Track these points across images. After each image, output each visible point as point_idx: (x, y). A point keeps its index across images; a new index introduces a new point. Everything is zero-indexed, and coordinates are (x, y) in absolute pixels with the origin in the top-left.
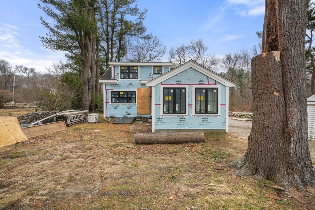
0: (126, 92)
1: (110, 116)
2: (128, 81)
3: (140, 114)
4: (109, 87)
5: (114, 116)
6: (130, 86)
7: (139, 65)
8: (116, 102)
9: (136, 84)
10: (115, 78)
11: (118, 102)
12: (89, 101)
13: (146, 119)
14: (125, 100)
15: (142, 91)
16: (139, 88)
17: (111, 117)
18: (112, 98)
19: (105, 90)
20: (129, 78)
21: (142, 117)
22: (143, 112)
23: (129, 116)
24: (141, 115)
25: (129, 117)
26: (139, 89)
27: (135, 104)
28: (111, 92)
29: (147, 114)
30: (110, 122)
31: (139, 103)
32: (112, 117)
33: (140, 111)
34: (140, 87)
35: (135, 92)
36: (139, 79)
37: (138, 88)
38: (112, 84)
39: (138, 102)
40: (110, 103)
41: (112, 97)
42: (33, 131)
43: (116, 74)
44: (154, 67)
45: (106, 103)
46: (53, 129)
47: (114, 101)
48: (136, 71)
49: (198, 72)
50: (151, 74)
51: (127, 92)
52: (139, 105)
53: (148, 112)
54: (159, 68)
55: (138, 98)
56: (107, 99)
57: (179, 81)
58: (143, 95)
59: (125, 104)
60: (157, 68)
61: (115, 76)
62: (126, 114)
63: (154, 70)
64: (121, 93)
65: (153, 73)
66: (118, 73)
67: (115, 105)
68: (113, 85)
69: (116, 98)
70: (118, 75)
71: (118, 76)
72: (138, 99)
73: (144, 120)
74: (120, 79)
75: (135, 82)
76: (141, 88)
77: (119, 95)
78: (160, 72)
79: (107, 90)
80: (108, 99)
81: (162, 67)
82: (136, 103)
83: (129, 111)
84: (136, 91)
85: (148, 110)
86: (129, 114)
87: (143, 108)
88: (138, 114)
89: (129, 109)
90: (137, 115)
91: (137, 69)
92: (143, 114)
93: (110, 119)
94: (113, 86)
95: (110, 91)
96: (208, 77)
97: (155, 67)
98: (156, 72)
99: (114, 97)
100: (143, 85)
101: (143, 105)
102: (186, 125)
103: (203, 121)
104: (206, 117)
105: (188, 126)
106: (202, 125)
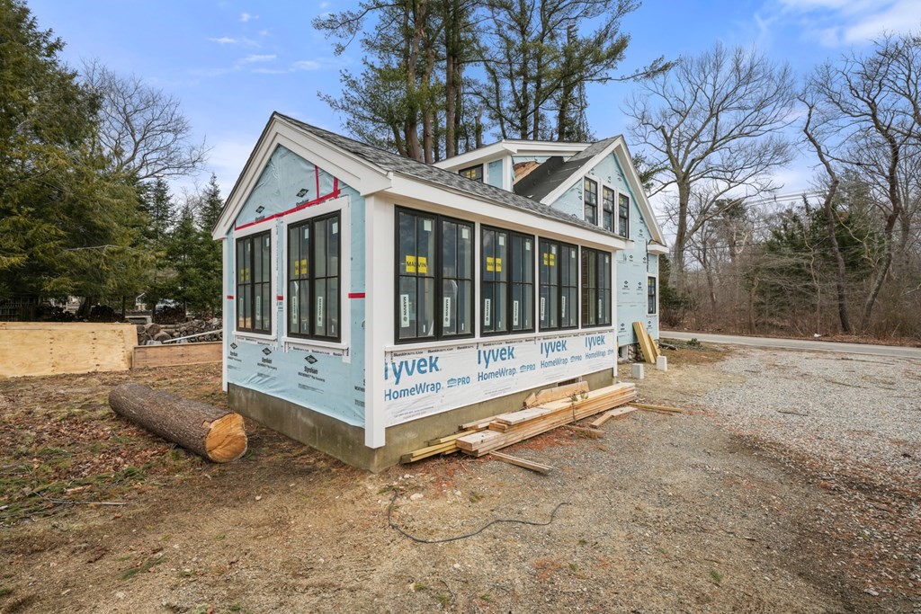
42: (153, 355)
46: (200, 357)
49: (296, 157)
57: (260, 209)
81: (482, 165)
102: (274, 379)
103: (307, 369)
104: (314, 355)
105: (276, 383)
106: (304, 387)
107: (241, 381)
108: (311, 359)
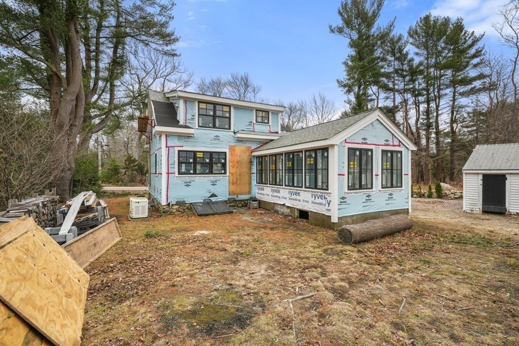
0: (209, 154)
1: (176, 200)
2: (212, 132)
3: (234, 194)
4: (173, 142)
5: (185, 200)
6: (216, 142)
7: (233, 105)
8: (188, 173)
9: (227, 138)
10: (188, 124)
11: (192, 172)
12: (69, 170)
13: (243, 203)
14: (206, 168)
15: (237, 152)
16: (232, 146)
17: (178, 203)
18: (180, 163)
19: (166, 147)
20: (214, 126)
21: (236, 199)
22: (238, 191)
23: (213, 199)
24: (235, 197)
25: (214, 201)
26: (232, 149)
27: (225, 176)
28: (179, 151)
29: (246, 194)
30: (176, 213)
31: (232, 174)
32: (180, 204)
33: (233, 188)
34: (233, 144)
35: (225, 153)
36: (232, 130)
37: (229, 146)
38: (180, 136)
39: (230, 173)
40: (177, 174)
41: (180, 161)
43: (189, 116)
44: (256, 110)
45: (168, 173)
47: (183, 171)
48: (227, 115)
49: (384, 128)
50: (251, 122)
51: (211, 153)
52: (231, 177)
53: (247, 190)
54: (264, 113)
55: (231, 164)
56: (170, 166)
57: (364, 139)
58: (239, 160)
59: (206, 177)
60: (261, 113)
61: (187, 121)
62: (209, 196)
63: (256, 116)
64: (199, 155)
65: (255, 122)
66: (193, 116)
67: (187, 178)
68: (183, 138)
69: (187, 163)
70: (193, 119)
71: (192, 121)
72: (231, 167)
73: (240, 205)
74: (197, 127)
75: (224, 135)
76: (235, 146)
77: (195, 158)
78: (266, 121)
79: (169, 147)
80: (172, 166)
81: (268, 112)
82: (228, 174)
83: (214, 190)
84: (227, 150)
85: (247, 186)
86: (214, 195)
87: (238, 183)
88: (229, 195)
89: (214, 185)
90: (228, 197)
91: (228, 110)
92: (239, 194)
93: (176, 207)
94: (182, 141)
95: (177, 149)
96: (393, 135)
97: (258, 110)
98: (260, 121)
99: (185, 161)
100: (238, 141)
101: (238, 177)
102: (373, 205)
103: (389, 198)
104: (392, 193)
105: (375, 206)
106: (388, 204)
107: (350, 213)
108: (391, 194)
